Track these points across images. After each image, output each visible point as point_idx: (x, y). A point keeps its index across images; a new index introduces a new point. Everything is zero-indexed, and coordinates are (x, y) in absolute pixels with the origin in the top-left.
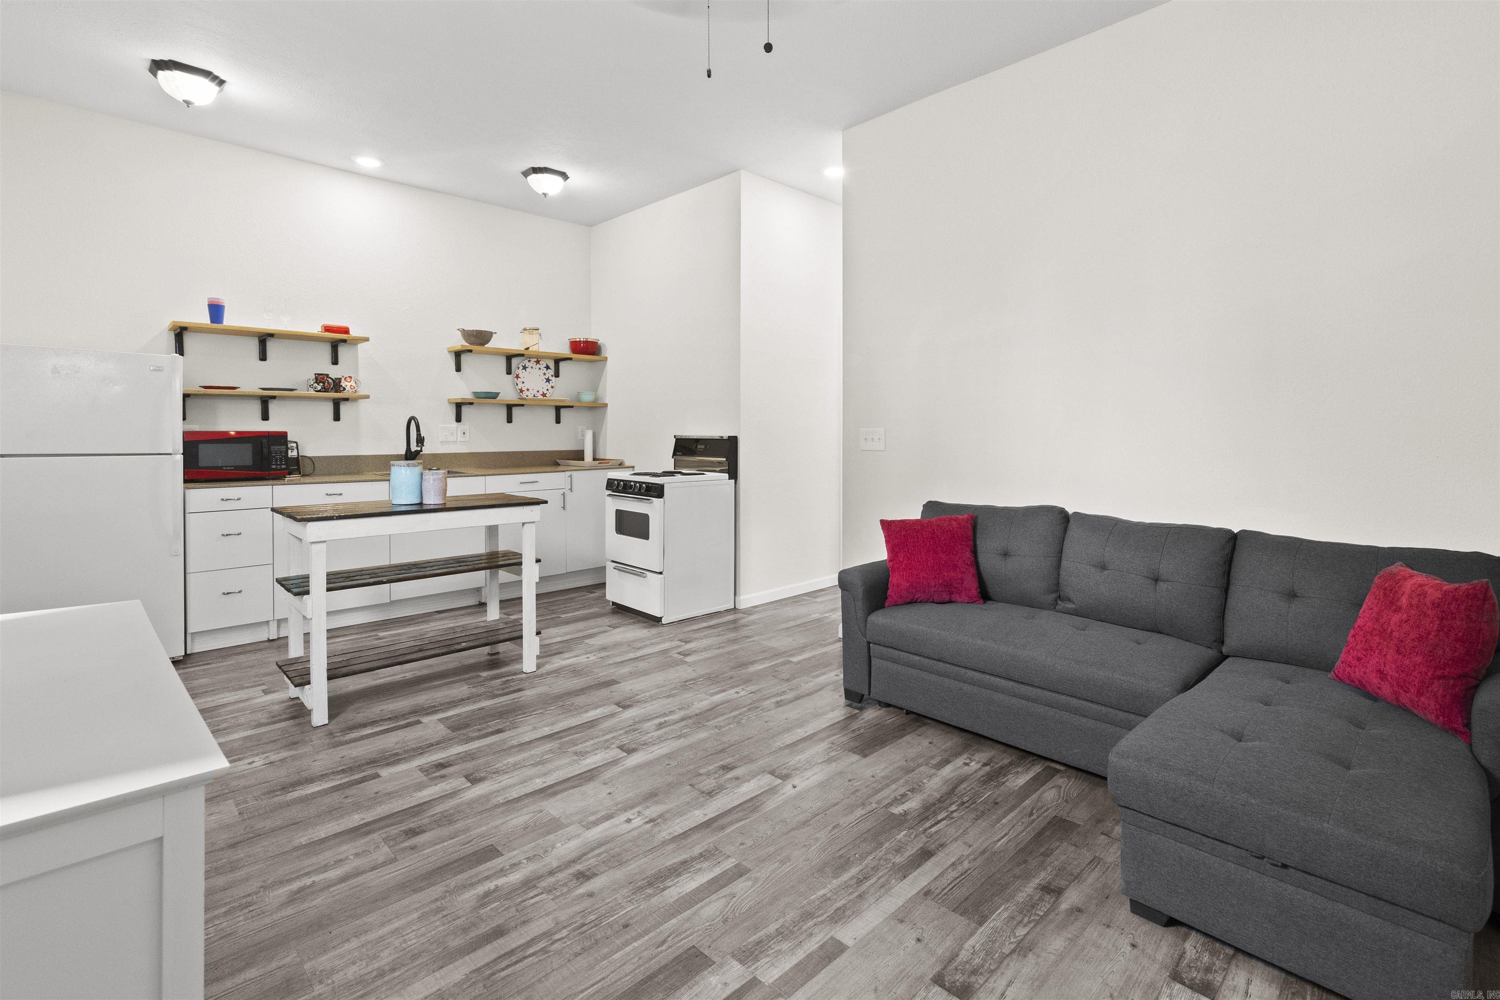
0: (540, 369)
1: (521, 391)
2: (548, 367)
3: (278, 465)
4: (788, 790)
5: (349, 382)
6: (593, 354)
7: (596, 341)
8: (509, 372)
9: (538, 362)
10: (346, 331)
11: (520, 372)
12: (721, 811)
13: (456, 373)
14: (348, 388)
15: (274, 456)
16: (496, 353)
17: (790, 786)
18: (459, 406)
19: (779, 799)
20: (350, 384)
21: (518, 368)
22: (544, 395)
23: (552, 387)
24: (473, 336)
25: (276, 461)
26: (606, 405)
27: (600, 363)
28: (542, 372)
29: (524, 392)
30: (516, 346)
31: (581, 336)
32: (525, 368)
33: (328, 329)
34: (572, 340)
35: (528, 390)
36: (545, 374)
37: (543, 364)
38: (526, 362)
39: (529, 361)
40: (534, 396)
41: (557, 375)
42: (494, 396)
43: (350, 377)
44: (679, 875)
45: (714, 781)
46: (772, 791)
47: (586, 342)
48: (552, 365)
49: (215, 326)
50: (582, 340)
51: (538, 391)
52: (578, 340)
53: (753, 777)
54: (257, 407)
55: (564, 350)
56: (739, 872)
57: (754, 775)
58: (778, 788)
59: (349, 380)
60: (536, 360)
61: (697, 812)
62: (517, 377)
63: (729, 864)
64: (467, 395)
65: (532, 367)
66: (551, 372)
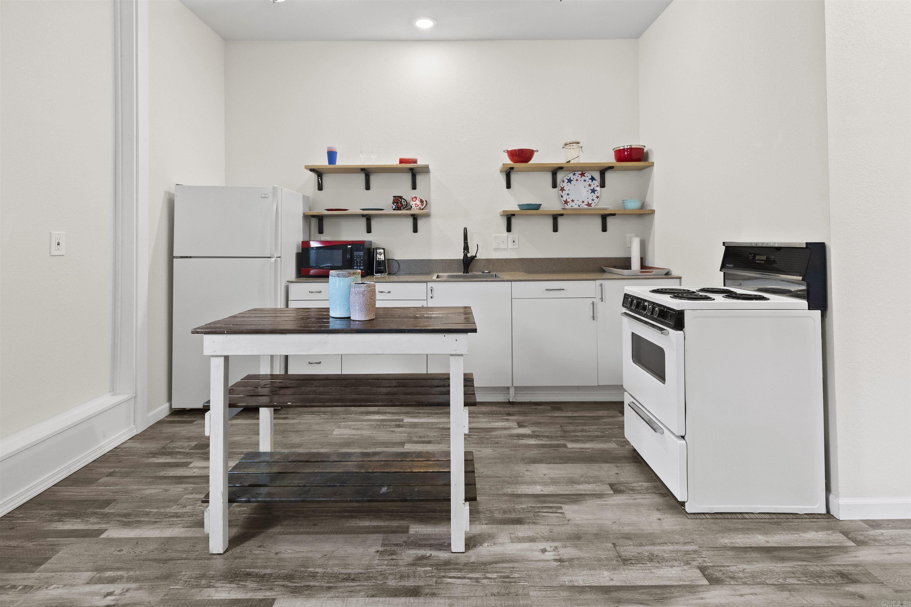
0: (585, 181)
1: (566, 202)
2: (593, 179)
3: (359, 266)
5: (415, 201)
6: (639, 160)
7: (643, 147)
8: (554, 186)
9: (583, 175)
10: (415, 162)
11: (565, 185)
13: (507, 189)
14: (413, 206)
15: (356, 260)
16: (541, 168)
18: (509, 218)
20: (415, 203)
21: (563, 182)
22: (589, 205)
23: (598, 197)
24: (516, 155)
25: (357, 264)
26: (653, 212)
27: (647, 170)
28: (587, 184)
29: (568, 204)
30: (560, 160)
31: (625, 143)
32: (570, 181)
33: (402, 161)
34: (615, 150)
35: (573, 201)
36: (590, 185)
37: (588, 175)
38: (571, 176)
39: (574, 174)
40: (579, 206)
41: (603, 185)
42: (537, 207)
43: (416, 198)
47: (631, 150)
48: (597, 175)
49: (332, 166)
50: (626, 147)
51: (583, 202)
52: (622, 148)
54: (363, 222)
55: (610, 159)
59: (414, 200)
60: (581, 173)
62: (562, 189)
64: (513, 207)
65: (577, 180)
66: (597, 183)
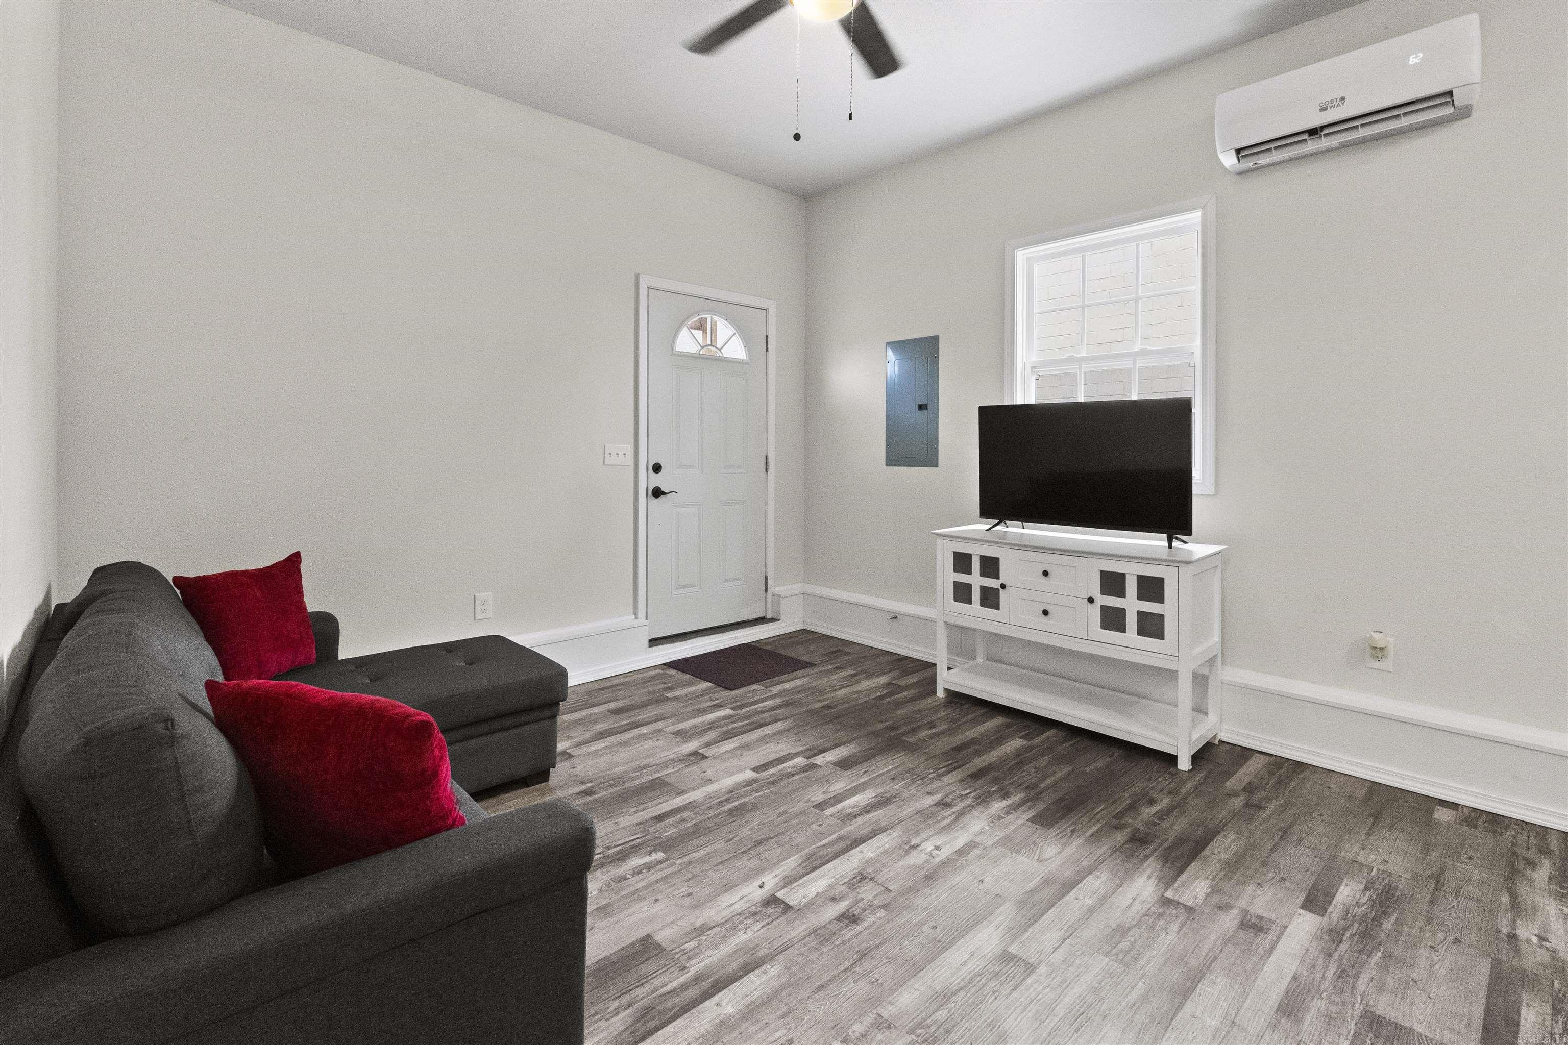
4: (770, 880)
12: (846, 856)
17: (767, 887)
19: (782, 869)
44: (869, 805)
45: (863, 896)
46: (789, 881)
53: (812, 903)
56: (821, 806)
57: (811, 906)
58: (782, 884)
61: (871, 855)
63: (829, 811)
